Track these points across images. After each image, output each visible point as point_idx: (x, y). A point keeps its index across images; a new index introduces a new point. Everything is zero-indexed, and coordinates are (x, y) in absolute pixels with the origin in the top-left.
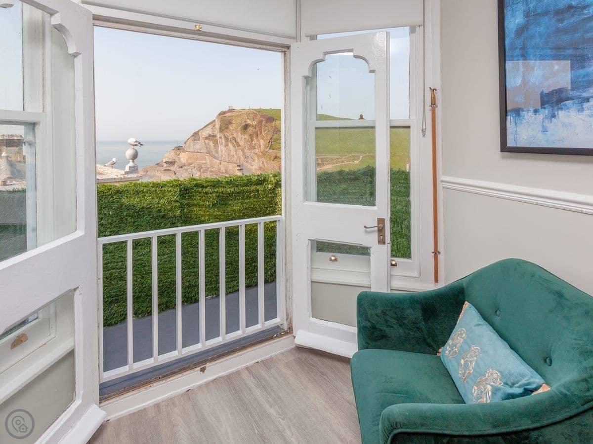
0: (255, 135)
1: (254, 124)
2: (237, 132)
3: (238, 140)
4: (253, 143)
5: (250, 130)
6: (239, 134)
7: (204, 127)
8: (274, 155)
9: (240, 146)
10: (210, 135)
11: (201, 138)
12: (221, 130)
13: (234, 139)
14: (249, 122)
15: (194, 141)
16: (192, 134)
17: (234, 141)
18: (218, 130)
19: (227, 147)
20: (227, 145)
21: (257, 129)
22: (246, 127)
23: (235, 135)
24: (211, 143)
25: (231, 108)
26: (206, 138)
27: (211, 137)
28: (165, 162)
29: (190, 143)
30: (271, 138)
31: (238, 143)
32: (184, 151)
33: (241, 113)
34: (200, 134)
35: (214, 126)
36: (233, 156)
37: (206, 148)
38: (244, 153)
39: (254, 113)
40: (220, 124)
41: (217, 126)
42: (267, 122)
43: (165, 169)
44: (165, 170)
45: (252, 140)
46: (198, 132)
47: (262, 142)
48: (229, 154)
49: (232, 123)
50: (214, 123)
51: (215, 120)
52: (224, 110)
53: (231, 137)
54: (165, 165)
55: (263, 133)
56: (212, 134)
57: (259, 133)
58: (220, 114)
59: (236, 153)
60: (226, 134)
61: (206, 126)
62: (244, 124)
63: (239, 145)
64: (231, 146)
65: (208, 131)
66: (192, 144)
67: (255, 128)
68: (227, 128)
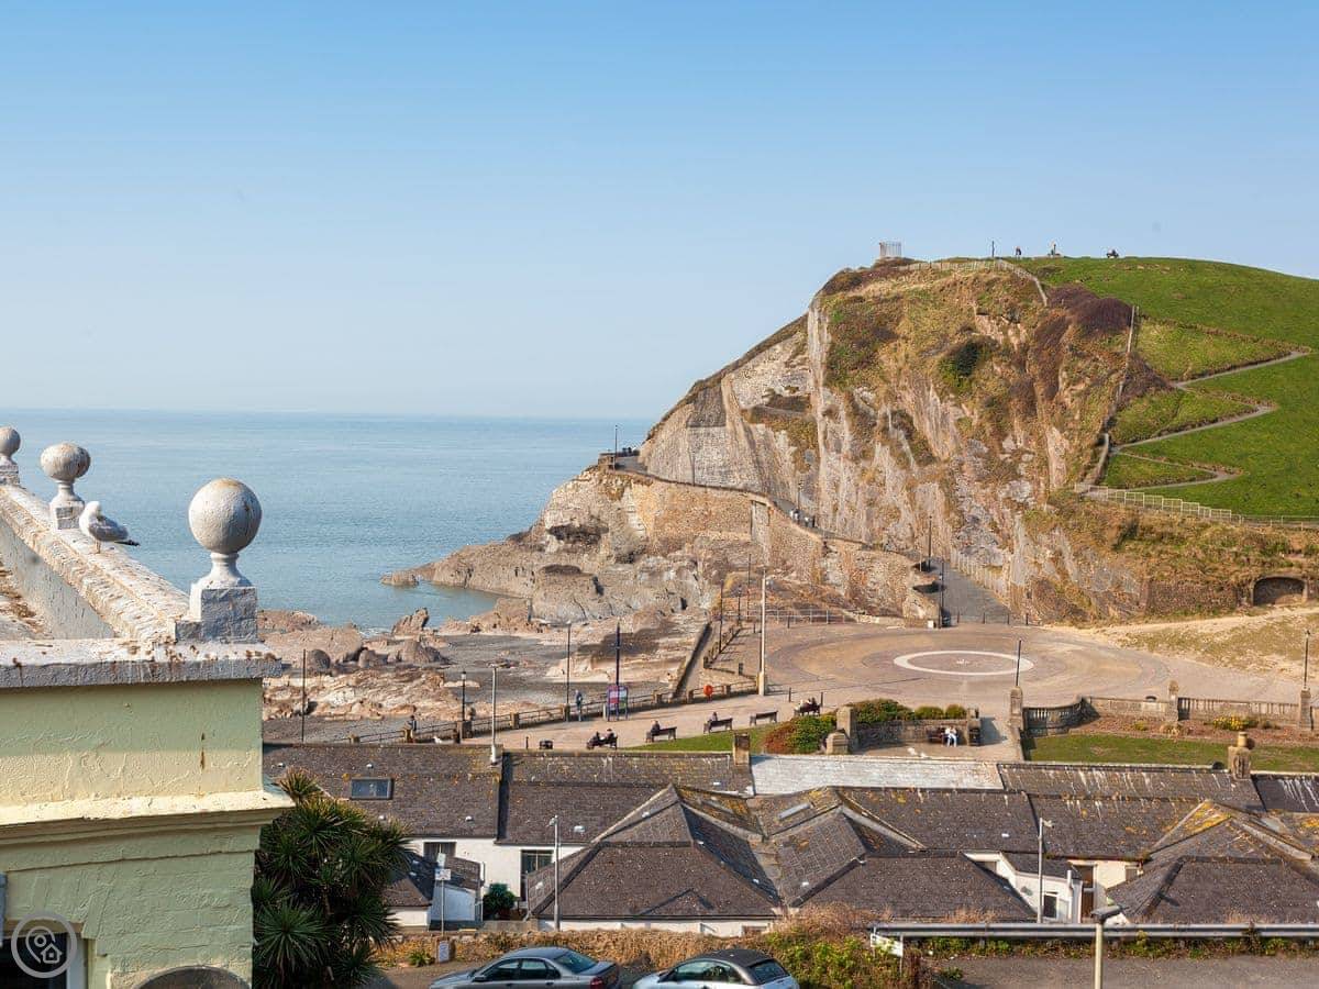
0: (1015, 405)
1: (1014, 341)
2: (920, 386)
3: (926, 428)
4: (1008, 444)
5: (994, 375)
6: (932, 396)
7: (751, 356)
8: (1122, 514)
9: (931, 459)
10: (775, 399)
11: (732, 414)
12: (835, 373)
13: (904, 421)
14: (986, 328)
15: (696, 425)
16: (684, 392)
17: (901, 435)
18: (821, 373)
19: (863, 463)
20: (861, 455)
21: (1033, 369)
22: (968, 359)
23: (908, 400)
24: (781, 440)
25: (891, 255)
26: (758, 414)
27: (785, 409)
28: (557, 532)
29: (677, 435)
30: (1111, 423)
31: (924, 442)
32: (646, 479)
33: (945, 280)
34: (726, 391)
35: (801, 349)
36: (895, 514)
37: (758, 464)
38: (952, 503)
39: (1014, 280)
40: (827, 337)
41: (818, 344)
42: (1087, 331)
43: (550, 562)
44: (550, 570)
45: (1000, 433)
46: (718, 378)
47: (1056, 441)
48: (871, 503)
49: (896, 337)
50: (799, 336)
51: (804, 319)
52: (855, 268)
53: (886, 409)
54: (554, 545)
55: (1066, 396)
56: (786, 393)
57: (1040, 390)
58: (831, 288)
59: (912, 500)
60: (861, 392)
61: (760, 349)
62: (957, 341)
63: (925, 456)
64: (882, 456)
65: (768, 377)
66: (684, 444)
67: (1021, 364)
68: (868, 362)
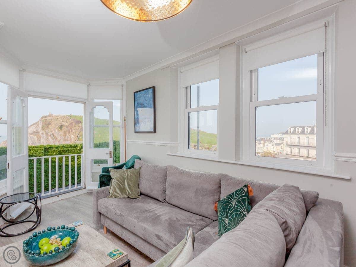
0: (67, 132)
1: (67, 125)
2: (55, 130)
3: (56, 135)
4: (67, 137)
5: (64, 129)
6: (57, 131)
9: (57, 139)
10: (34, 132)
12: (43, 128)
13: (53, 134)
14: (63, 123)
17: (53, 136)
18: (41, 128)
21: (69, 128)
22: (61, 127)
23: (53, 132)
24: (35, 137)
25: (50, 114)
26: (32, 134)
30: (79, 134)
31: (56, 137)
33: (58, 118)
35: (38, 125)
37: (32, 140)
39: (67, 118)
40: (42, 124)
41: (40, 125)
42: (76, 124)
45: (66, 135)
47: (72, 136)
49: (51, 124)
50: (37, 124)
51: (38, 121)
52: (45, 115)
53: (50, 133)
55: (73, 131)
56: (36, 131)
57: (70, 130)
58: (42, 118)
60: (47, 131)
61: (32, 125)
62: (60, 125)
64: (50, 138)
65: (33, 129)
68: (47, 127)
